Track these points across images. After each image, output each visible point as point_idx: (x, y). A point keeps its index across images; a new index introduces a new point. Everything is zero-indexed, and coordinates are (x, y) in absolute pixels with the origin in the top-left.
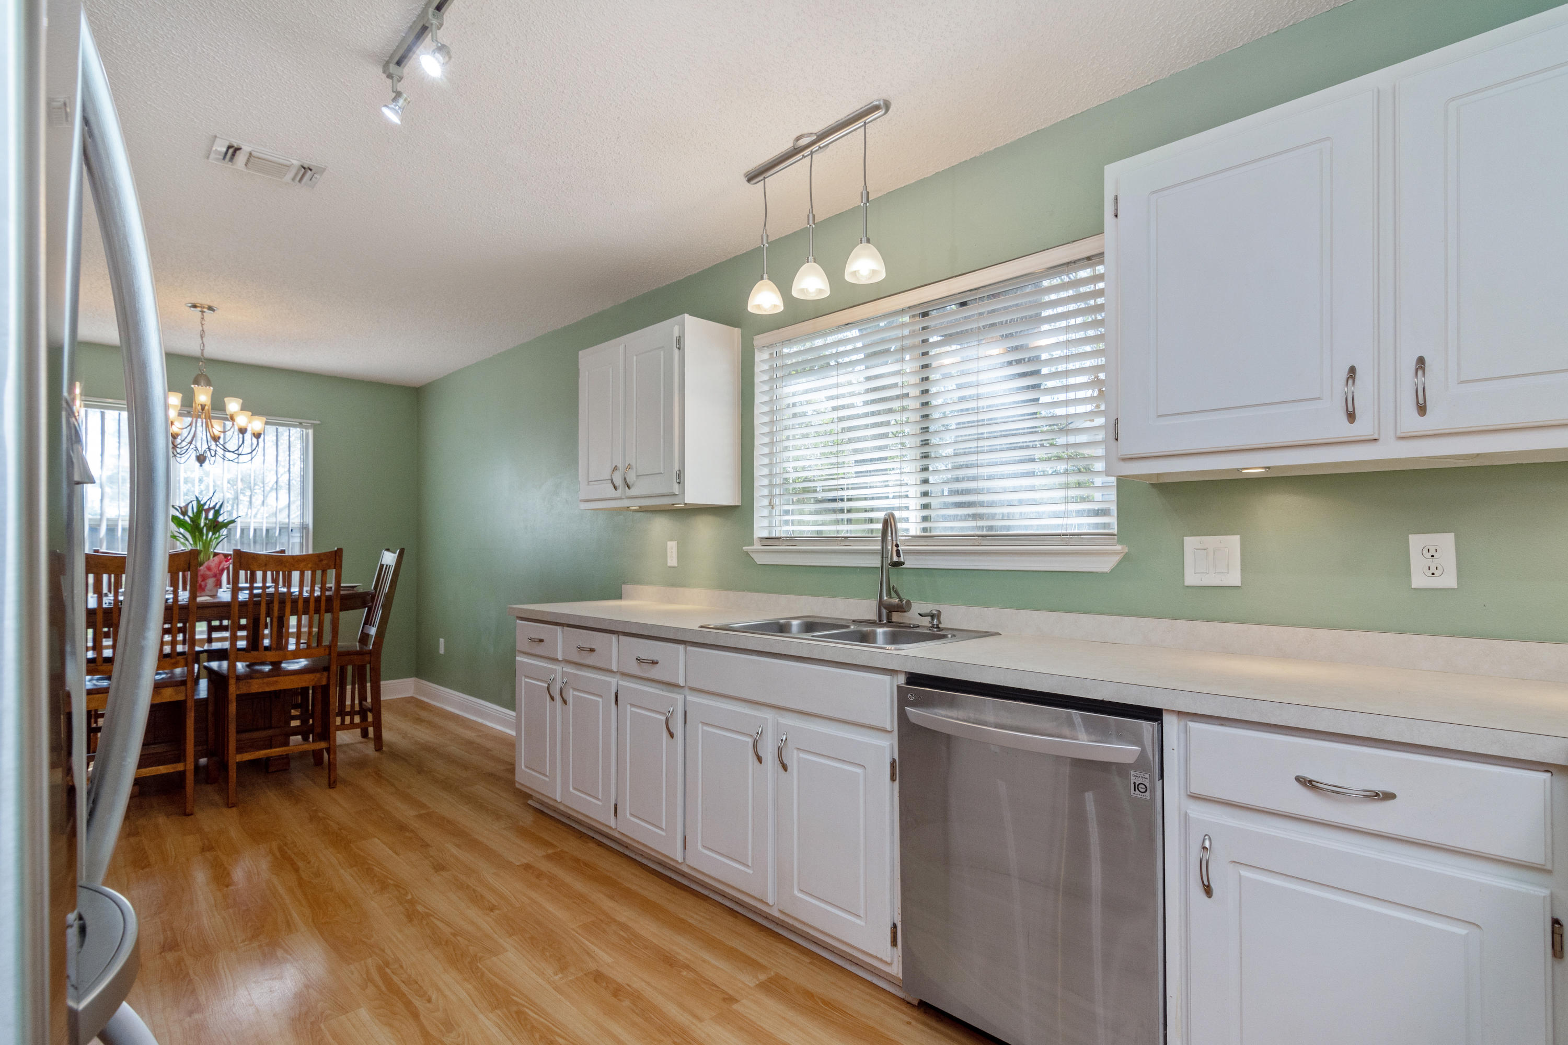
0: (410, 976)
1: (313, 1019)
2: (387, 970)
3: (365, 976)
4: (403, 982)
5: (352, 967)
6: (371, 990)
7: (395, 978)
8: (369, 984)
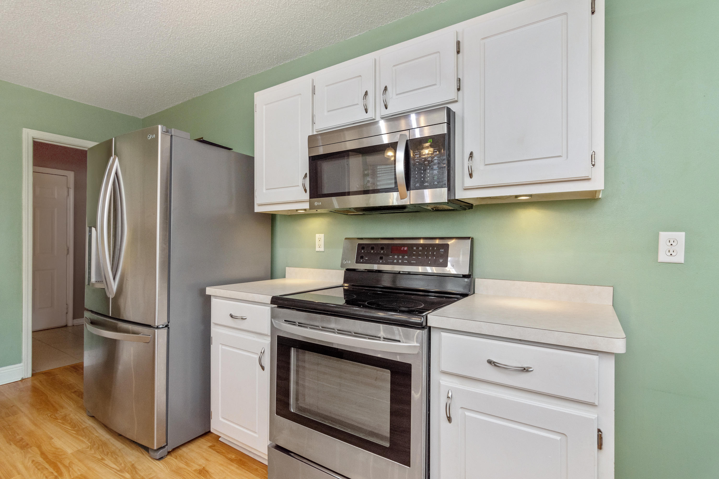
0: (42, 472)
1: (95, 446)
2: (56, 474)
3: (70, 469)
4: (47, 469)
5: (79, 474)
6: (67, 462)
7: (51, 470)
8: (68, 465)
